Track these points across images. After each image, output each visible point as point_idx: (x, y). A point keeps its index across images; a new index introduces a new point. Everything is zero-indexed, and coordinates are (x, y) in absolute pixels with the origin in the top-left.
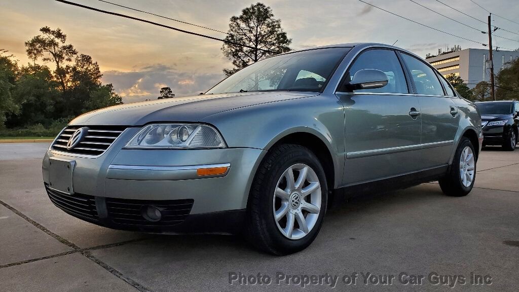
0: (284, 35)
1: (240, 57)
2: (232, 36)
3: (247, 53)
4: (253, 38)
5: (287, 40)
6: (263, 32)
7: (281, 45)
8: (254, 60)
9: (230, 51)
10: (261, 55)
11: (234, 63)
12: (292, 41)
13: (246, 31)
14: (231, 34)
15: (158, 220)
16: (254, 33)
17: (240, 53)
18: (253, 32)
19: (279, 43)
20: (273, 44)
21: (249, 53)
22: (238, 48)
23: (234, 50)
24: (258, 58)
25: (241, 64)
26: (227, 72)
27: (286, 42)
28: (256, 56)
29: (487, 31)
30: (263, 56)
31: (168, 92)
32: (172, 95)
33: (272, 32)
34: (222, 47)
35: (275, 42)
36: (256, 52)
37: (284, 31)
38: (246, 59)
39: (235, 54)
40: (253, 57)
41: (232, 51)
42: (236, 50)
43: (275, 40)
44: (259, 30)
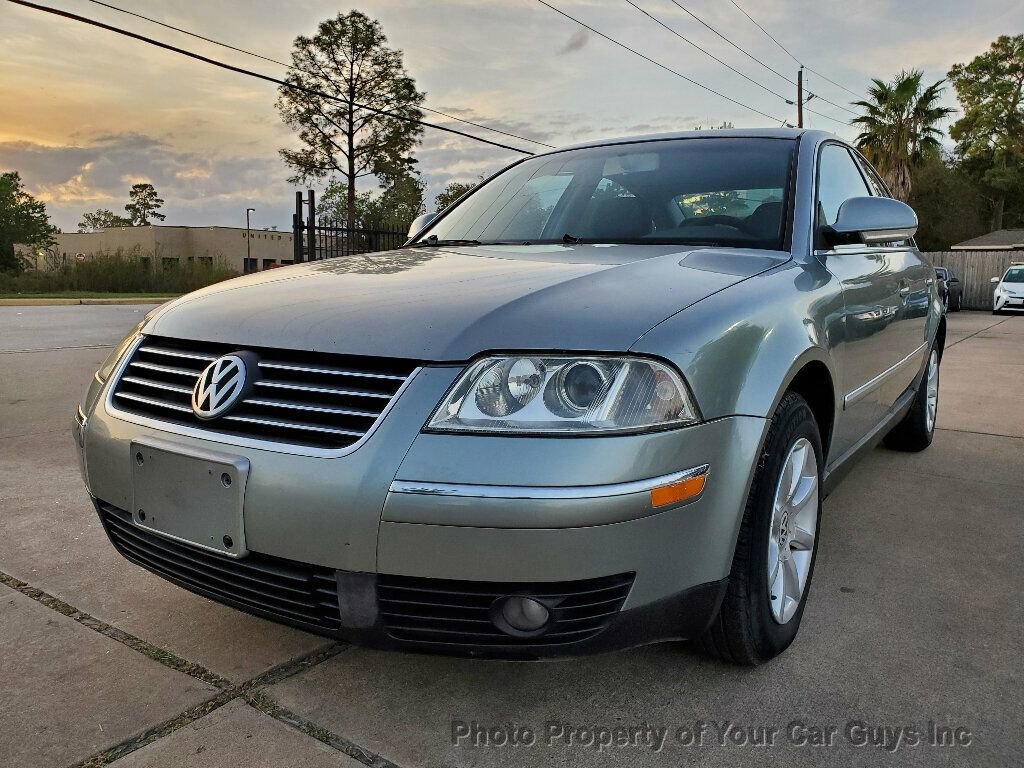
0: (408, 84)
1: (316, 126)
2: (298, 79)
3: (330, 117)
4: (344, 87)
5: (416, 96)
6: (363, 75)
7: (403, 103)
8: (344, 132)
9: (293, 111)
10: (360, 122)
11: (304, 136)
12: (427, 97)
13: (328, 70)
14: (295, 75)
15: (539, 632)
16: (346, 73)
17: (315, 116)
18: (344, 72)
19: (399, 100)
20: (387, 102)
21: (335, 116)
22: (311, 106)
23: (303, 110)
24: (355, 128)
25: (317, 140)
26: (289, 157)
27: (414, 99)
28: (351, 124)
29: (795, 99)
30: (367, 125)
31: (149, 194)
32: (157, 201)
33: (383, 76)
34: (277, 102)
35: (390, 96)
36: (351, 117)
37: (410, 75)
38: (328, 130)
39: (305, 119)
40: (345, 126)
41: (298, 111)
42: (308, 110)
43: (391, 92)
44: (356, 70)
